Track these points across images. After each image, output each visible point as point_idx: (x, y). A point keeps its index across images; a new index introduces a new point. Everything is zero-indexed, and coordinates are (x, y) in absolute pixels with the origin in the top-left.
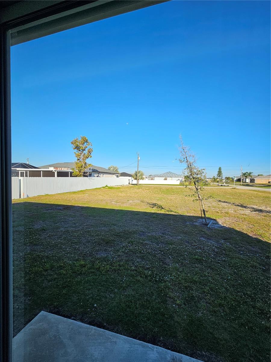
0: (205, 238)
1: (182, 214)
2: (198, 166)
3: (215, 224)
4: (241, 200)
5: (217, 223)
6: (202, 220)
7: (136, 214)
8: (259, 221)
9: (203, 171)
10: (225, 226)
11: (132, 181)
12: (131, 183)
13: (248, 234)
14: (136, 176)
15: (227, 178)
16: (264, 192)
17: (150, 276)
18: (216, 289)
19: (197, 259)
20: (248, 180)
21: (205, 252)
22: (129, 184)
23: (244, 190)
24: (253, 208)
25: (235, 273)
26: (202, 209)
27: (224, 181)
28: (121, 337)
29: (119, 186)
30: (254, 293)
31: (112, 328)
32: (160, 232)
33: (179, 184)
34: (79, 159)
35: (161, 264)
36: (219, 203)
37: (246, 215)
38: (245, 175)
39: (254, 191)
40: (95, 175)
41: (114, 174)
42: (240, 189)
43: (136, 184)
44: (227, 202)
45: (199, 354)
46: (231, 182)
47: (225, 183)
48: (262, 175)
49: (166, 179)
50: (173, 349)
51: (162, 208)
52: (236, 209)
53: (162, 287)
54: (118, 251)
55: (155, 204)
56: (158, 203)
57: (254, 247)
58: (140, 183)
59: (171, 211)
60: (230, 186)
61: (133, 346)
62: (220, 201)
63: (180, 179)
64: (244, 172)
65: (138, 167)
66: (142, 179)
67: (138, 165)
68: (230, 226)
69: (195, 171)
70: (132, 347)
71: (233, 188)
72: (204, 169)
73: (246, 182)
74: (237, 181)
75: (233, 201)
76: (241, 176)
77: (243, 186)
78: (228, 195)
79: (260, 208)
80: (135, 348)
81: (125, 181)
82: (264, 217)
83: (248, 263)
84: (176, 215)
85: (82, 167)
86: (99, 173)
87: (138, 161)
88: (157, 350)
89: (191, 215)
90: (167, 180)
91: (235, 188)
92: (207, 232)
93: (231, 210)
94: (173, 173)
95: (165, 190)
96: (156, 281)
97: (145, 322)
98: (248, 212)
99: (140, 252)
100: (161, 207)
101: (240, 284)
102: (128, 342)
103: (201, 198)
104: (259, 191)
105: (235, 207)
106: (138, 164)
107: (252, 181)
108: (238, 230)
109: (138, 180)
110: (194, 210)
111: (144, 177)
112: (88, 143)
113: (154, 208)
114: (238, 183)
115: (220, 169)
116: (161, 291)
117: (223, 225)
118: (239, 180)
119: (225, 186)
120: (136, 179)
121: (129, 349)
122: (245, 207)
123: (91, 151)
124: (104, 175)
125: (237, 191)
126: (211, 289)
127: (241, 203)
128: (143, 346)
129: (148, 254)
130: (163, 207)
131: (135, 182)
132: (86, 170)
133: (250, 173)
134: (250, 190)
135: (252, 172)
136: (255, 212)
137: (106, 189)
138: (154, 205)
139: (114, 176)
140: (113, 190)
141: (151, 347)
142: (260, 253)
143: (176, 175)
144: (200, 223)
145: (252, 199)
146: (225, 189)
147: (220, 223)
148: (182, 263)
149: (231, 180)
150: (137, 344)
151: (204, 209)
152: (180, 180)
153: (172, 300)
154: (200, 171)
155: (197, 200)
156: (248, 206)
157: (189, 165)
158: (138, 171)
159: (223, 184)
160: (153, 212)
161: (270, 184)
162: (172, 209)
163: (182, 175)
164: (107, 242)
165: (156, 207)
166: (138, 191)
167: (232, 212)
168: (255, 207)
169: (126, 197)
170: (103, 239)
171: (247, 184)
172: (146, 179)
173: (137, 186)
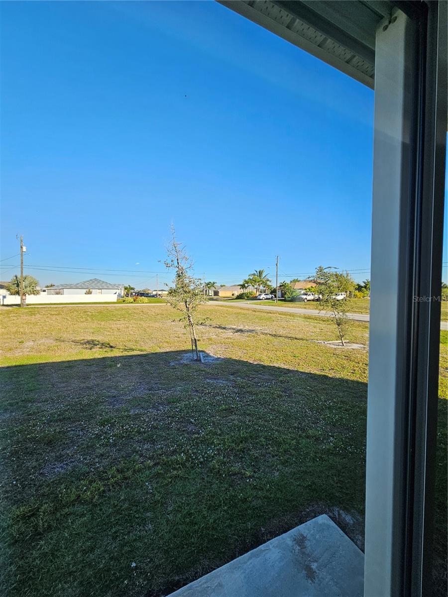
0: (212, 379)
1: (153, 352)
4: (216, 320)
5: (208, 356)
7: (66, 367)
10: (219, 357)
11: (5, 297)
13: (249, 361)
14: (18, 286)
17: (187, 460)
18: (270, 436)
19: (226, 410)
20: (211, 293)
24: (233, 329)
28: (221, 571)
31: (193, 573)
32: (142, 389)
33: (116, 301)
37: (231, 338)
38: (209, 285)
39: (221, 306)
43: (19, 305)
45: (305, 515)
48: (225, 286)
49: (89, 293)
50: (281, 531)
51: (111, 347)
52: (217, 333)
54: (91, 447)
55: (93, 341)
56: (97, 339)
57: (264, 376)
58: (27, 302)
59: (132, 350)
61: (245, 566)
63: (118, 291)
64: (207, 282)
65: (22, 268)
66: (34, 292)
67: (22, 263)
68: (225, 356)
70: (245, 570)
73: (209, 295)
76: (204, 286)
77: (208, 301)
79: (239, 328)
80: (250, 567)
82: (248, 338)
87: (22, 255)
88: (272, 545)
90: (91, 294)
92: (207, 370)
93: (213, 333)
94: (103, 282)
95: (97, 314)
97: (230, 526)
98: (230, 334)
99: (139, 432)
100: (108, 346)
102: (236, 568)
103: (192, 322)
104: (226, 306)
105: (214, 329)
106: (22, 260)
107: (216, 293)
108: (237, 359)
109: (24, 294)
110: (167, 342)
111: (38, 288)
113: (94, 350)
117: (216, 357)
120: (17, 293)
121: (243, 575)
122: (224, 328)
127: (218, 324)
128: (256, 556)
130: (111, 345)
133: (214, 283)
134: (218, 306)
136: (237, 334)
138: (92, 344)
141: (266, 548)
143: (108, 285)
144: (187, 359)
145: (226, 317)
147: (211, 354)
150: (249, 560)
151: (195, 337)
152: (117, 294)
156: (227, 326)
158: (21, 276)
160: (99, 357)
161: (234, 297)
162: (130, 345)
163: (119, 285)
164: (50, 443)
165: (98, 346)
166: (33, 319)
167: (215, 336)
168: (234, 327)
169: (9, 336)
170: (29, 439)
171: (211, 297)
172: (42, 293)
173: (22, 310)
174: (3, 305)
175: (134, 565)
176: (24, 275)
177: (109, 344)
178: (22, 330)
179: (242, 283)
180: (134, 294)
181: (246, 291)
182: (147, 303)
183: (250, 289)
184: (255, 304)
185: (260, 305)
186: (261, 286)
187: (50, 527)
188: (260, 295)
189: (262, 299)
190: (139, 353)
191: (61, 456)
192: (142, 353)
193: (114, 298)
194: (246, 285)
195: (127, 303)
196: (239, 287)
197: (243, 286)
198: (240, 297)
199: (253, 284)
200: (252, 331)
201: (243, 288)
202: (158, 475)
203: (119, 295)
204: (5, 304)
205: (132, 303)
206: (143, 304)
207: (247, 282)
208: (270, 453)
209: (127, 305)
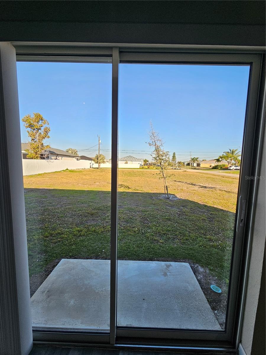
0: (170, 207)
1: (147, 192)
2: (164, 149)
3: (174, 197)
4: (191, 180)
5: (176, 197)
6: (165, 195)
8: (204, 194)
9: (168, 153)
11: (93, 164)
12: (92, 167)
13: (198, 202)
14: (97, 159)
15: (179, 163)
16: (207, 174)
17: (137, 231)
18: (183, 233)
19: (167, 219)
20: (195, 165)
21: (171, 214)
22: (90, 167)
23: (193, 172)
24: (200, 186)
25: (193, 224)
26: (165, 185)
27: (177, 165)
29: (81, 170)
30: (205, 232)
33: (139, 168)
34: (33, 140)
35: (142, 224)
36: (175, 182)
37: (195, 190)
38: (194, 160)
39: (199, 173)
40: (53, 158)
41: (74, 157)
42: (189, 172)
43: (98, 168)
44: (181, 182)
46: (182, 166)
47: (177, 167)
48: (206, 160)
49: (127, 163)
51: (129, 188)
52: (188, 187)
53: (148, 235)
54: (105, 219)
55: (122, 185)
56: (124, 184)
57: (202, 210)
58: (101, 167)
59: (138, 190)
60: (182, 170)
62: (176, 181)
63: (140, 163)
64: (192, 158)
65: (99, 151)
66: (104, 162)
67: (99, 148)
68: (185, 198)
69: (161, 153)
70: (139, 264)
71: (184, 171)
72: (168, 152)
73: (193, 166)
74: (187, 165)
75: (185, 181)
76: (190, 161)
77: (191, 170)
78: (181, 177)
79: (205, 185)
81: (86, 164)
82: (208, 192)
83: (200, 218)
84: (143, 193)
85: (38, 148)
86: (58, 155)
87: (99, 144)
89: (155, 192)
91: (186, 171)
92: (170, 203)
93: (185, 187)
94: (133, 157)
95: (128, 173)
96: (142, 233)
98: (196, 188)
99: (124, 218)
101: (197, 229)
103: (165, 176)
104: (203, 173)
105: (187, 185)
106: (99, 147)
107: (198, 165)
108: (192, 200)
109: (100, 163)
111: (105, 160)
112: (43, 121)
113: (121, 188)
114: (188, 167)
115: (174, 154)
116: (148, 237)
117: (180, 198)
118: (188, 164)
119: (178, 169)
120: (97, 162)
122: (194, 185)
123: (48, 131)
124: (63, 158)
125: (188, 173)
126: (180, 233)
127: (191, 182)
129: (130, 219)
131: (96, 166)
132: (43, 152)
133: (197, 158)
135: (198, 157)
136: (201, 188)
137: (67, 173)
139: (74, 159)
140: (75, 173)
142: (207, 212)
143: (136, 159)
144: (163, 197)
145: (199, 179)
146: (179, 171)
147: (178, 197)
148: (158, 222)
149: (183, 164)
151: (167, 185)
153: (157, 241)
154: (165, 153)
155: (162, 178)
156: (196, 184)
157: (157, 148)
158: (99, 154)
159: (176, 168)
160: (122, 191)
161: (211, 168)
162: (137, 188)
163: (141, 159)
164: (92, 215)
165: (124, 187)
166: (101, 174)
167: (185, 188)
168: (201, 185)
169: (91, 180)
170: (86, 212)
171: (194, 167)
172: (107, 163)
173: (98, 170)
174: (93, 168)
175: (104, 251)
176: (100, 154)
177: (128, 187)
178: (96, 178)
179: (217, 158)
180: (148, 164)
181: (219, 164)
182: (155, 169)
183: (224, 162)
184: (226, 173)
185: (229, 173)
186: (233, 160)
187: (84, 235)
188: (230, 167)
189: (232, 170)
190: (140, 192)
191: (94, 219)
192: (142, 192)
193: (138, 166)
194: (220, 159)
195: (144, 169)
196: (215, 161)
197: (218, 160)
198: (215, 168)
199: (226, 159)
200: (212, 188)
201: (218, 162)
202: (124, 232)
203: (141, 165)
204: (93, 167)
205: (147, 169)
206: (153, 170)
207: (221, 158)
208: (178, 238)
209: (144, 170)
